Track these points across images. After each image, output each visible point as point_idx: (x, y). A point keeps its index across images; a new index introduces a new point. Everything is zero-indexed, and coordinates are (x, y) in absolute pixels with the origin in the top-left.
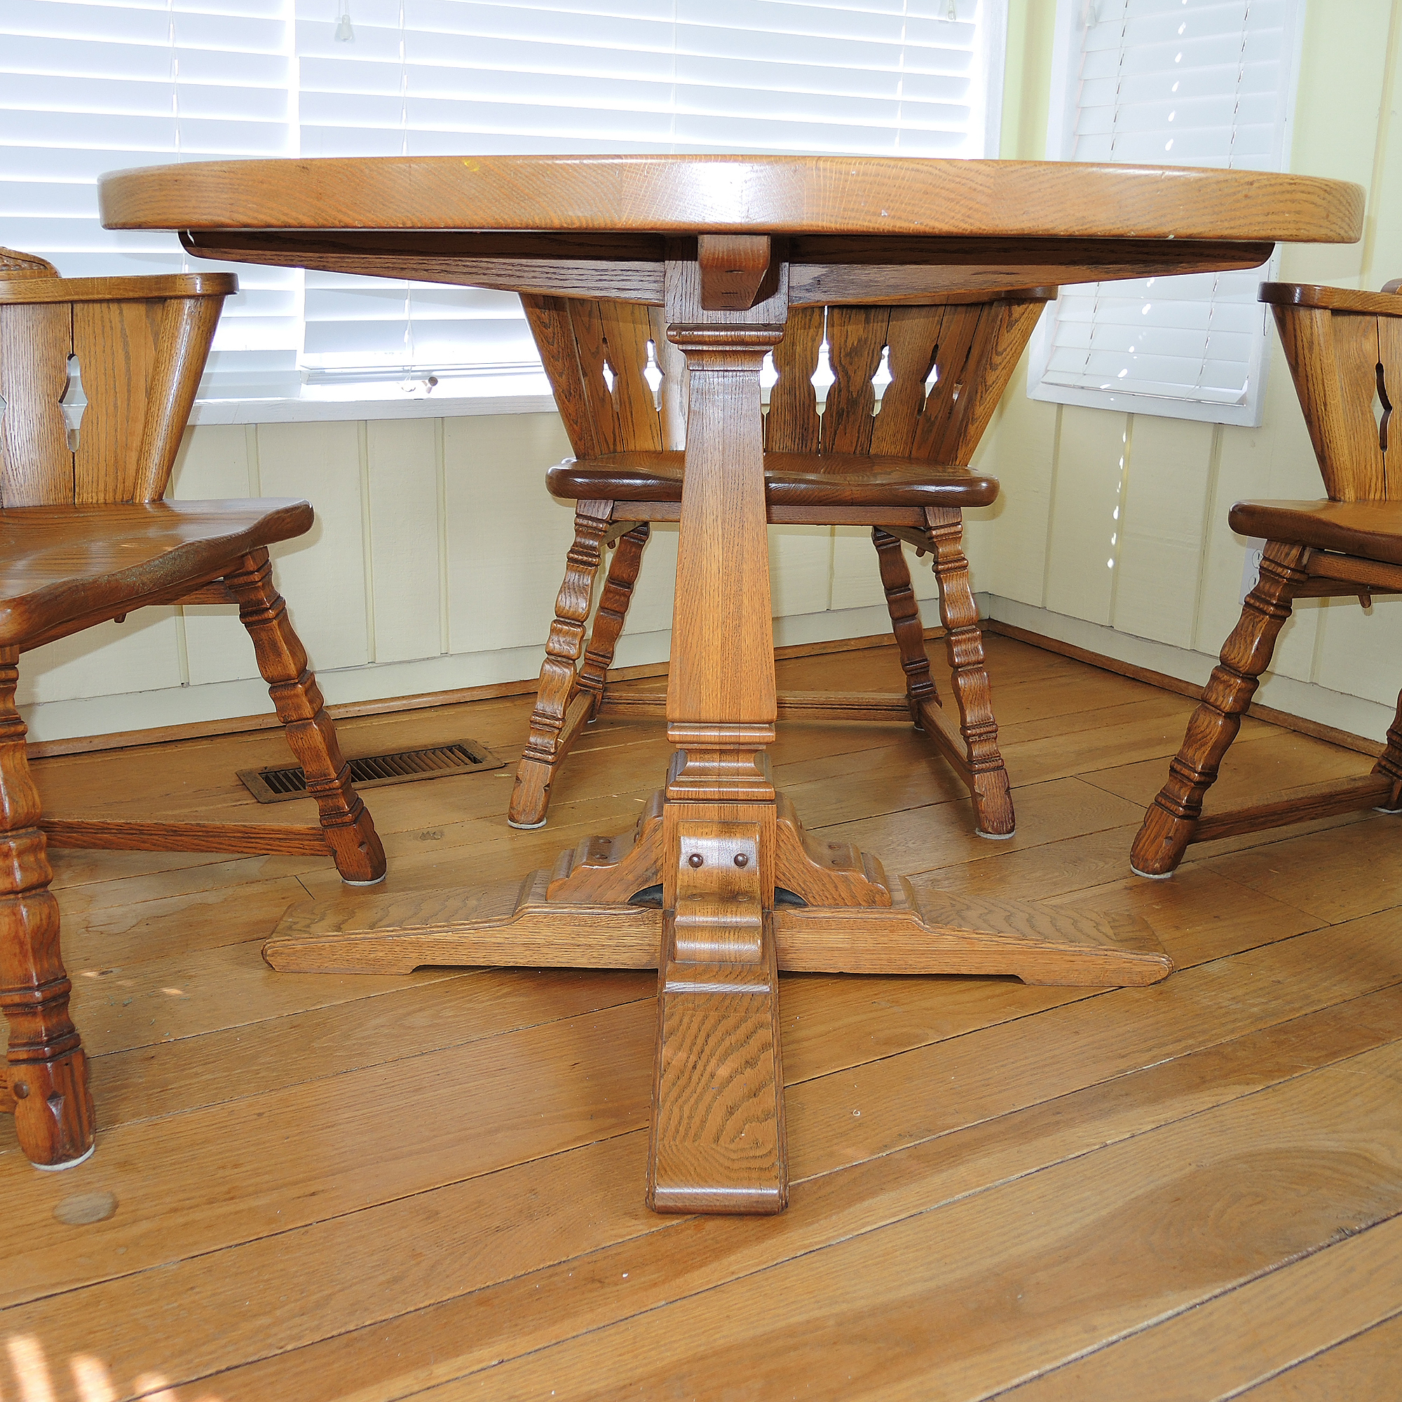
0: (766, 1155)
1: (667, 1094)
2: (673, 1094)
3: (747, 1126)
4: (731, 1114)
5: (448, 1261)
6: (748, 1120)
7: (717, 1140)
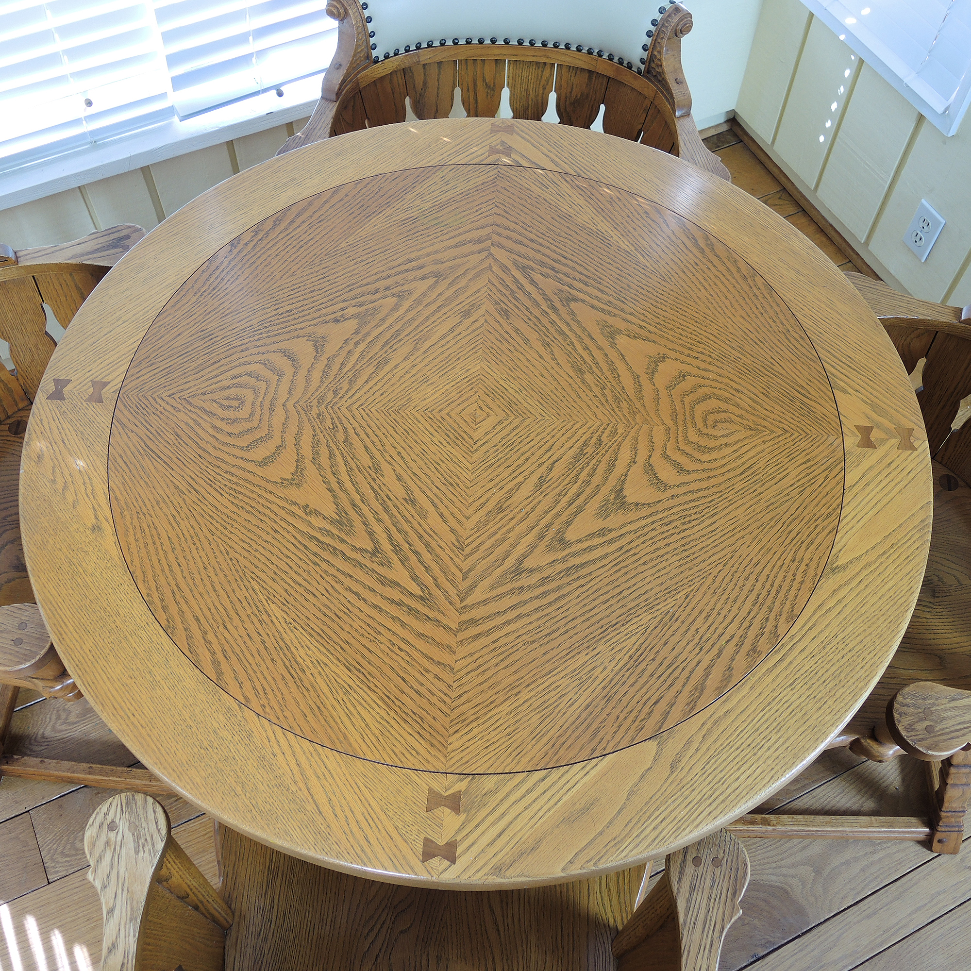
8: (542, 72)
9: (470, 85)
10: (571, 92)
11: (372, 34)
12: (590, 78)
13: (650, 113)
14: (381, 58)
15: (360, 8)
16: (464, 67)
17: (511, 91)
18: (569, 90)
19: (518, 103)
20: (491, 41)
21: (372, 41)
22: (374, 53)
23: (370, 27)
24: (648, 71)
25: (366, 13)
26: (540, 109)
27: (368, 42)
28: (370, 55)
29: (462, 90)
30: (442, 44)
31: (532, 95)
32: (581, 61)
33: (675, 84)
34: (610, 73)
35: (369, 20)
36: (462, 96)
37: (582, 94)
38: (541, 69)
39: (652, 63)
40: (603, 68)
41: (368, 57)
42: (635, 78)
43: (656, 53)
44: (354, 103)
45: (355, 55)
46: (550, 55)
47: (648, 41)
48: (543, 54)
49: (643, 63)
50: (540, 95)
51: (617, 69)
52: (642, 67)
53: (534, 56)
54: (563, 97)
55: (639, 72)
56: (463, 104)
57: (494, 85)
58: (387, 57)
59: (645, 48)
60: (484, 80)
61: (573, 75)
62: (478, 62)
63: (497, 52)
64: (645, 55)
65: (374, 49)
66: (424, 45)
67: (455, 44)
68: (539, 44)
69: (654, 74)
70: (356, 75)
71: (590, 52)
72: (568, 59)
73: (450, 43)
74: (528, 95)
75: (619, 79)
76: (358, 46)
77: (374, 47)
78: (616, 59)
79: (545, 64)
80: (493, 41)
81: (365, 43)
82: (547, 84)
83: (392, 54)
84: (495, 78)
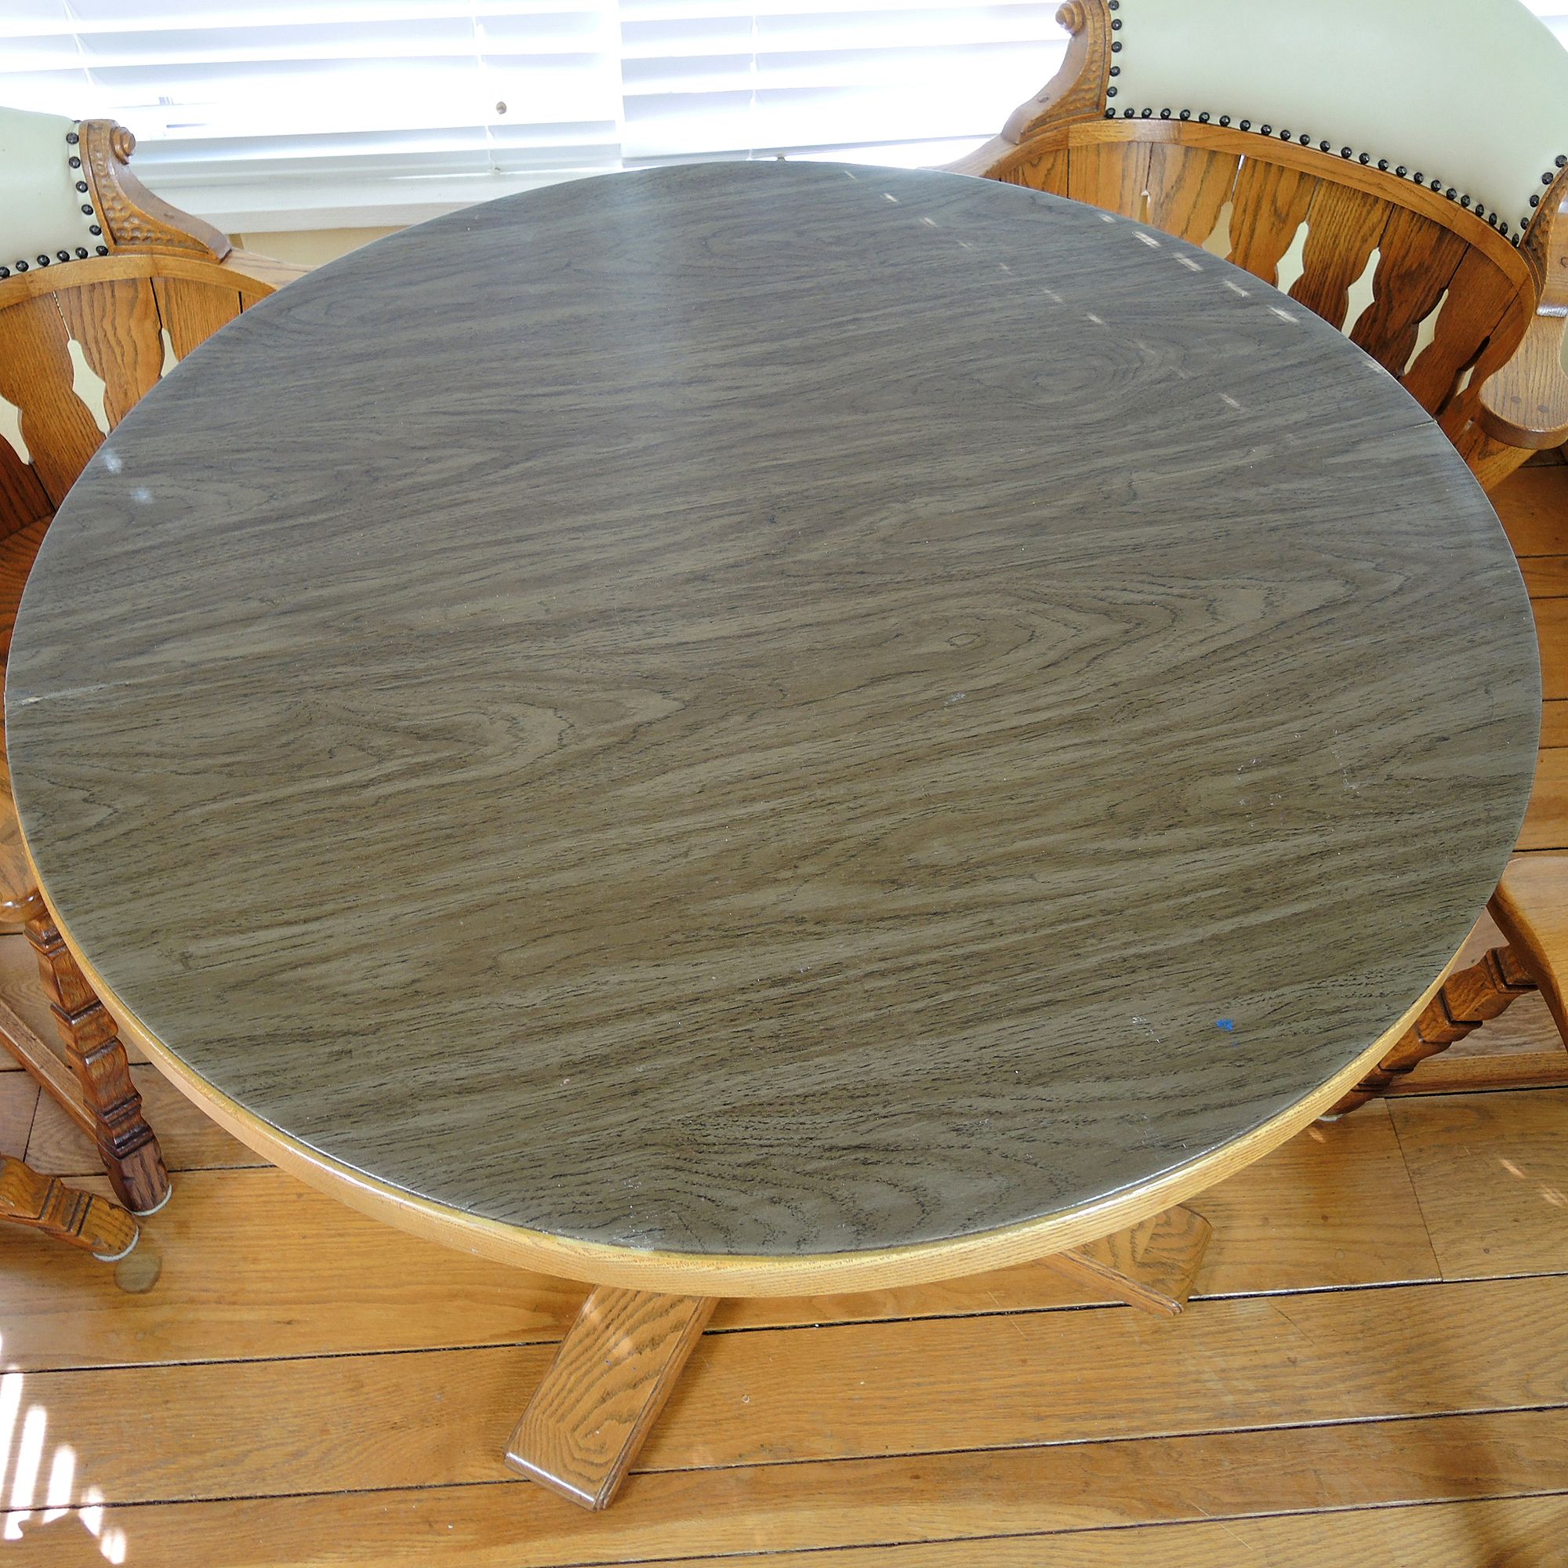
0: (601, 1465)
1: (568, 1353)
2: (574, 1354)
3: (606, 1423)
4: (604, 1400)
5: (341, 1449)
6: (611, 1417)
7: (574, 1429)
8: (1369, 212)
9: (1249, 203)
10: (1404, 258)
11: (1115, 72)
12: (1440, 240)
13: (1510, 311)
14: (1120, 113)
15: (1108, 24)
16: (1249, 171)
17: (1310, 232)
18: (1403, 252)
19: (1317, 253)
20: (1301, 139)
21: (1113, 81)
22: (1111, 102)
23: (1116, 59)
24: (1527, 242)
25: (1116, 36)
26: (1349, 272)
27: (1104, 81)
28: (1103, 103)
29: (1235, 208)
30: (1223, 124)
31: (1342, 245)
32: (1433, 208)
33: (1556, 263)
34: (1470, 236)
35: (1117, 47)
36: (1233, 218)
37: (1420, 266)
38: (1368, 207)
39: (1537, 228)
40: (1464, 226)
41: (1098, 104)
42: (1506, 249)
43: (1547, 212)
44: (1053, 165)
45: (1073, 91)
46: (1389, 187)
47: (1542, 190)
48: (1376, 181)
49: (1524, 226)
50: (1355, 249)
51: (1484, 231)
52: (1521, 232)
53: (1360, 181)
54: (1389, 264)
55: (1514, 243)
56: (1231, 232)
57: (1287, 215)
58: (1129, 115)
59: (1534, 201)
60: (1274, 202)
61: (1416, 229)
62: (1274, 169)
63: (1304, 158)
64: (1530, 212)
65: (1111, 95)
66: (1195, 117)
67: (1244, 128)
68: (1374, 164)
69: (1535, 246)
70: (1069, 123)
71: (1450, 196)
72: (1413, 199)
73: (1235, 124)
74: (1335, 244)
75: (1481, 247)
76: (1083, 79)
77: (1112, 92)
78: (1486, 216)
79: (1377, 199)
80: (1304, 141)
81: (1098, 81)
82: (1371, 235)
83: (1138, 114)
84: (1291, 204)
